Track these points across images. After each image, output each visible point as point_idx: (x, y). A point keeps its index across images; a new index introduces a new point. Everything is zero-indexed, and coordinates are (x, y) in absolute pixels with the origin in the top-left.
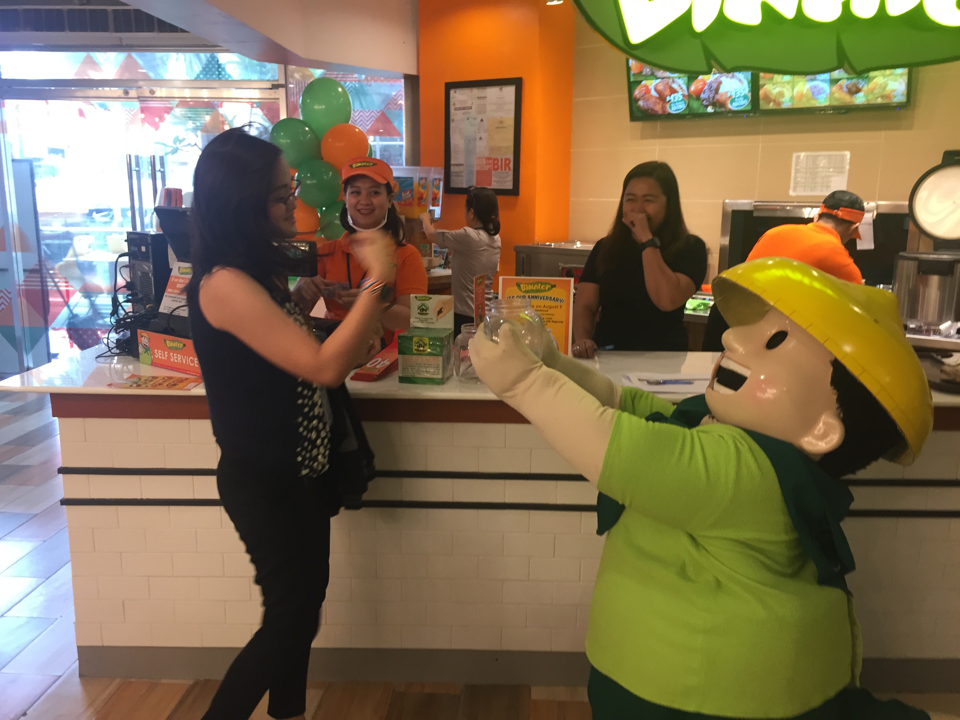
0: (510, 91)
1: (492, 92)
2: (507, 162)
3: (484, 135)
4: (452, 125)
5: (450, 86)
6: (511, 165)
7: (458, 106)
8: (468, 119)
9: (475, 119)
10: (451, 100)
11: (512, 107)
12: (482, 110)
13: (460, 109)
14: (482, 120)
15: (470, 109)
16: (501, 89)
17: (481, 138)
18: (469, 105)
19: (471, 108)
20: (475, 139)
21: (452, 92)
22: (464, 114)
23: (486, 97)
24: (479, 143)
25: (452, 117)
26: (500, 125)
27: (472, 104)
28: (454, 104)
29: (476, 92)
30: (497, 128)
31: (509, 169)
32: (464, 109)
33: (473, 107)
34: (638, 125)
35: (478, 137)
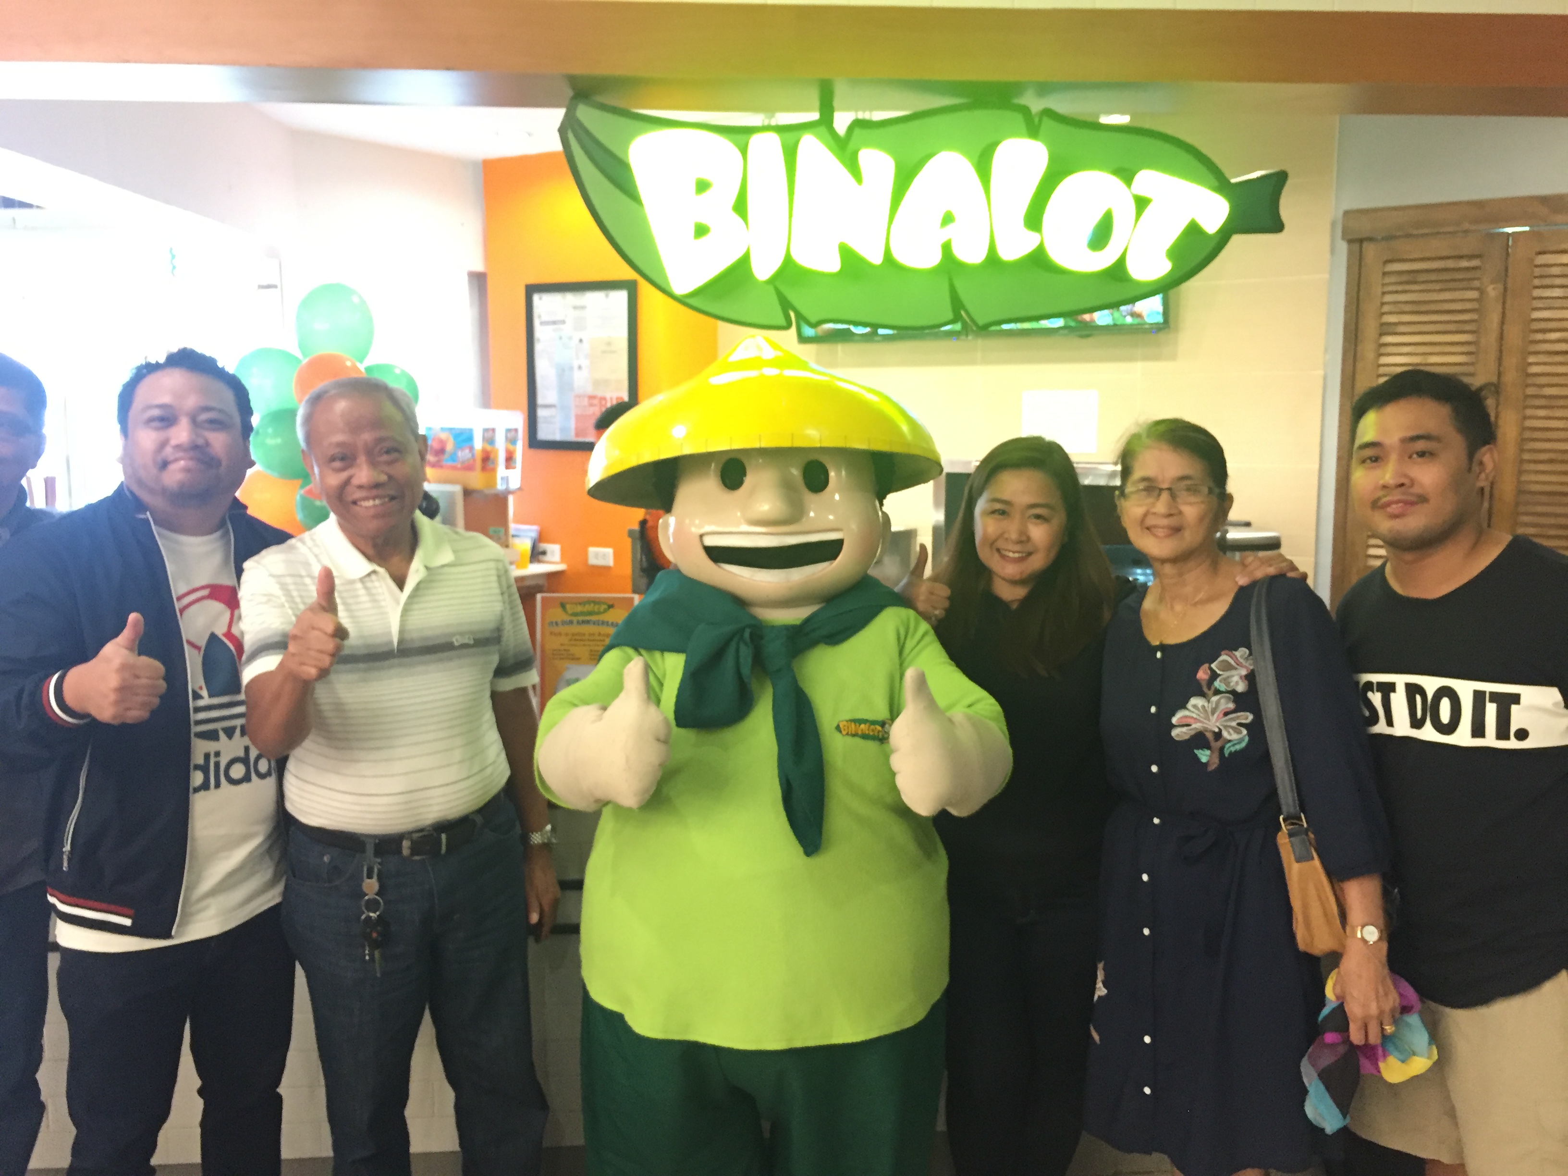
0: (620, 299)
1: (593, 299)
3: (584, 363)
4: (538, 348)
5: (532, 290)
7: (545, 318)
8: (561, 338)
9: (570, 338)
10: (534, 310)
11: (624, 322)
12: (581, 325)
13: (548, 323)
14: (581, 341)
15: (563, 324)
16: (607, 296)
17: (580, 367)
18: (561, 317)
20: (571, 368)
21: (536, 298)
22: (554, 330)
23: (585, 307)
24: (577, 374)
25: (537, 335)
26: (607, 348)
27: (566, 316)
28: (540, 317)
29: (570, 298)
30: (604, 352)
32: (554, 323)
33: (568, 321)
34: (811, 348)
35: (576, 365)
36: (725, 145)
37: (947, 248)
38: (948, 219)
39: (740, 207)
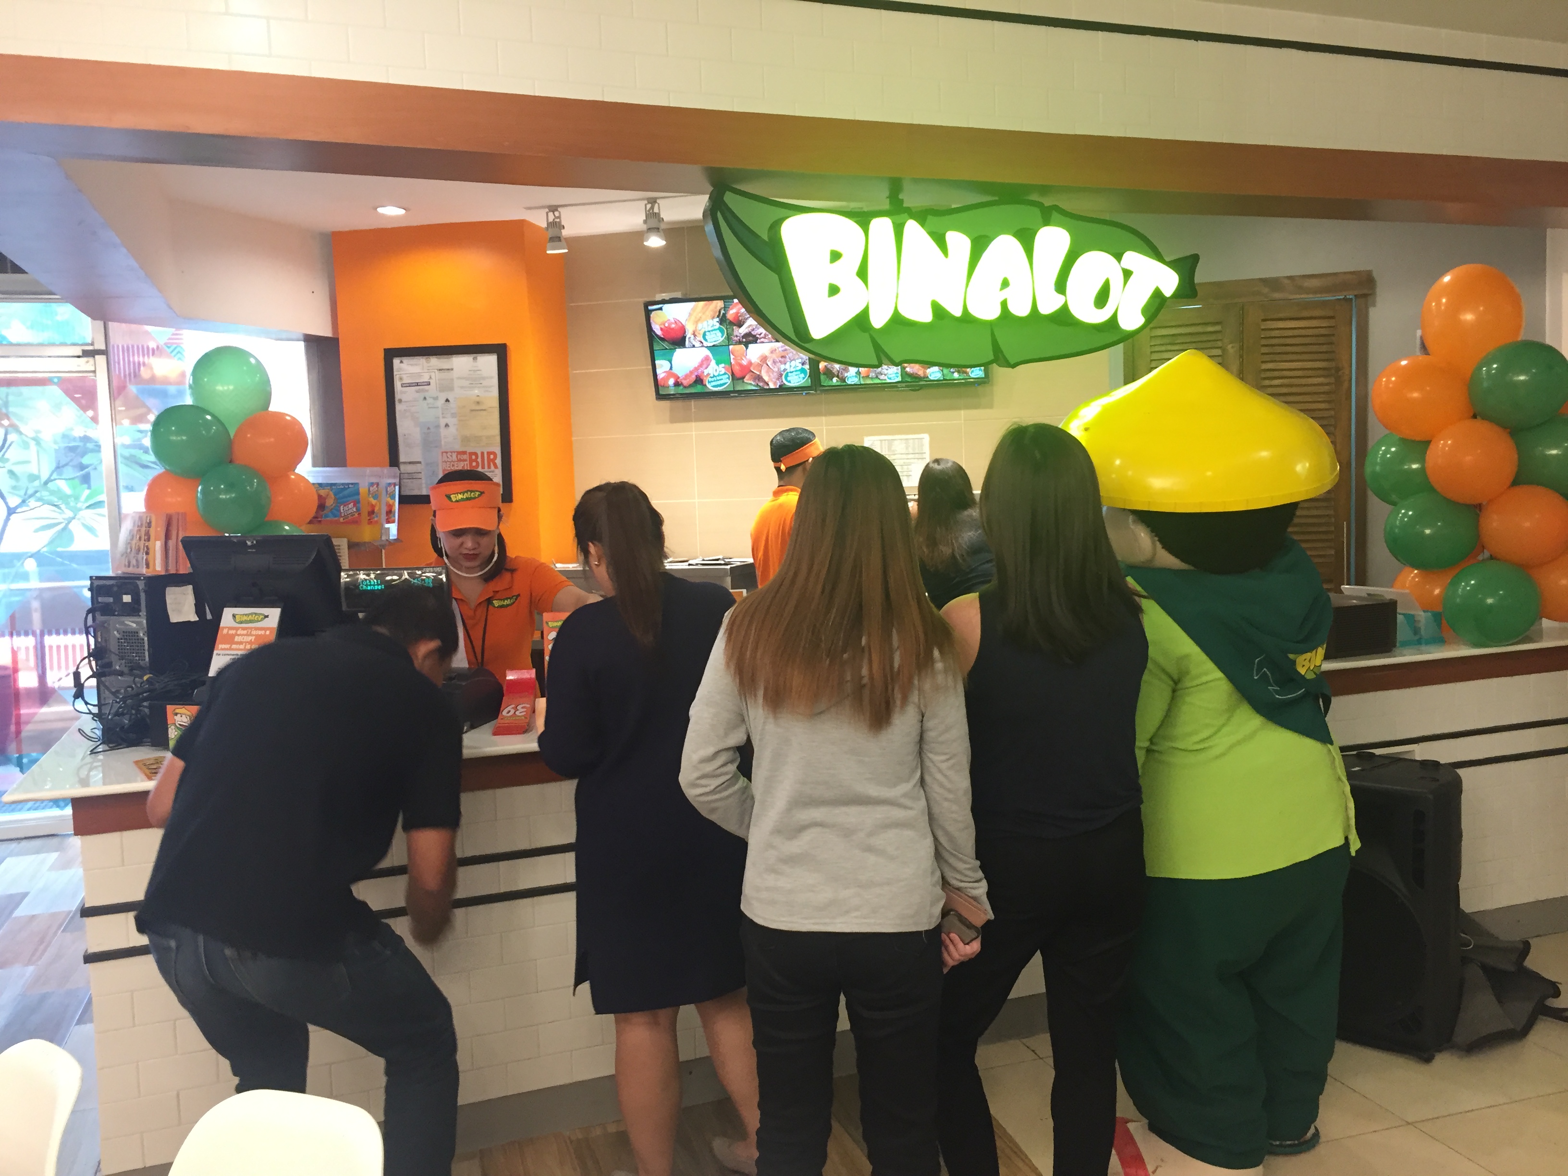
0: (490, 362)
1: (461, 363)
2: (492, 455)
3: (451, 421)
4: (399, 408)
5: (391, 354)
6: (499, 461)
7: (406, 380)
8: (424, 399)
9: (436, 398)
10: (395, 373)
11: (494, 382)
12: (446, 387)
13: (410, 385)
14: (447, 401)
15: (428, 385)
16: (475, 359)
17: (447, 425)
18: (425, 378)
20: (437, 427)
21: (396, 362)
22: (417, 392)
23: (452, 369)
24: (443, 432)
25: (398, 396)
26: (477, 407)
27: (431, 378)
28: (401, 379)
29: (435, 361)
30: (472, 410)
31: (496, 467)
32: (417, 385)
33: (433, 383)
34: (666, 404)
35: (443, 422)
36: (850, 226)
37: (1004, 304)
38: (1005, 284)
39: (863, 273)
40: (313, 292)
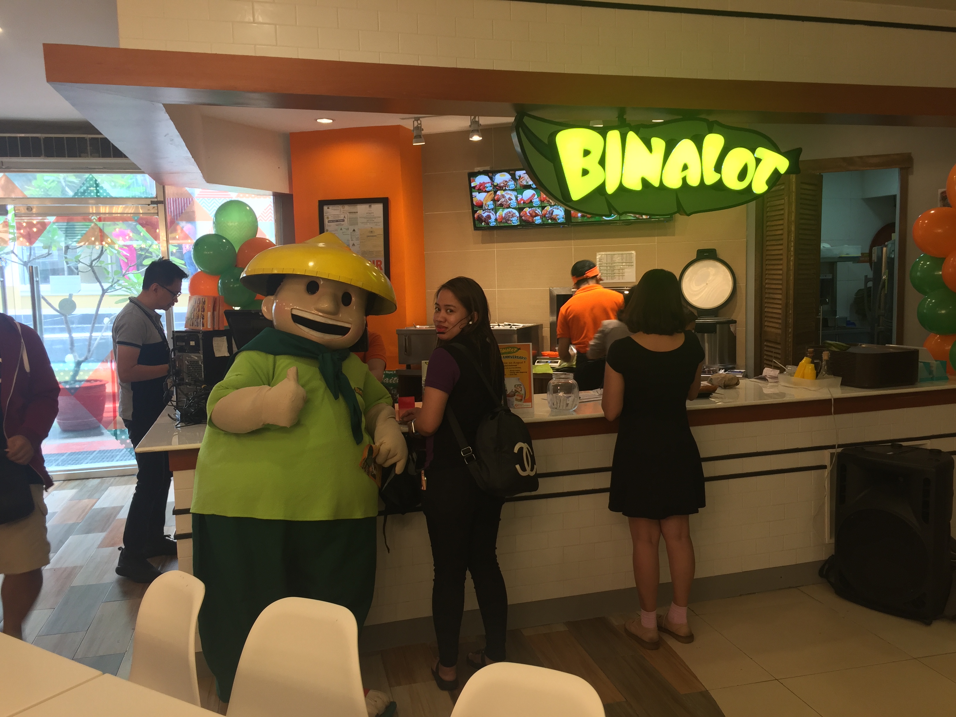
0: (378, 208)
1: (362, 209)
2: (379, 263)
3: (356, 242)
5: (322, 204)
6: (383, 266)
8: (341, 229)
9: (348, 229)
10: (325, 214)
11: (381, 220)
12: (353, 222)
13: (333, 221)
14: (354, 230)
16: (370, 206)
17: (354, 245)
18: (342, 217)
19: (344, 221)
21: (325, 208)
22: (337, 225)
23: (356, 212)
26: (371, 234)
27: (345, 217)
28: (328, 218)
29: (347, 208)
30: (368, 236)
32: (337, 221)
33: (346, 220)
34: (480, 232)
36: (596, 136)
37: (684, 179)
38: (685, 167)
39: (602, 162)
40: (279, 168)
